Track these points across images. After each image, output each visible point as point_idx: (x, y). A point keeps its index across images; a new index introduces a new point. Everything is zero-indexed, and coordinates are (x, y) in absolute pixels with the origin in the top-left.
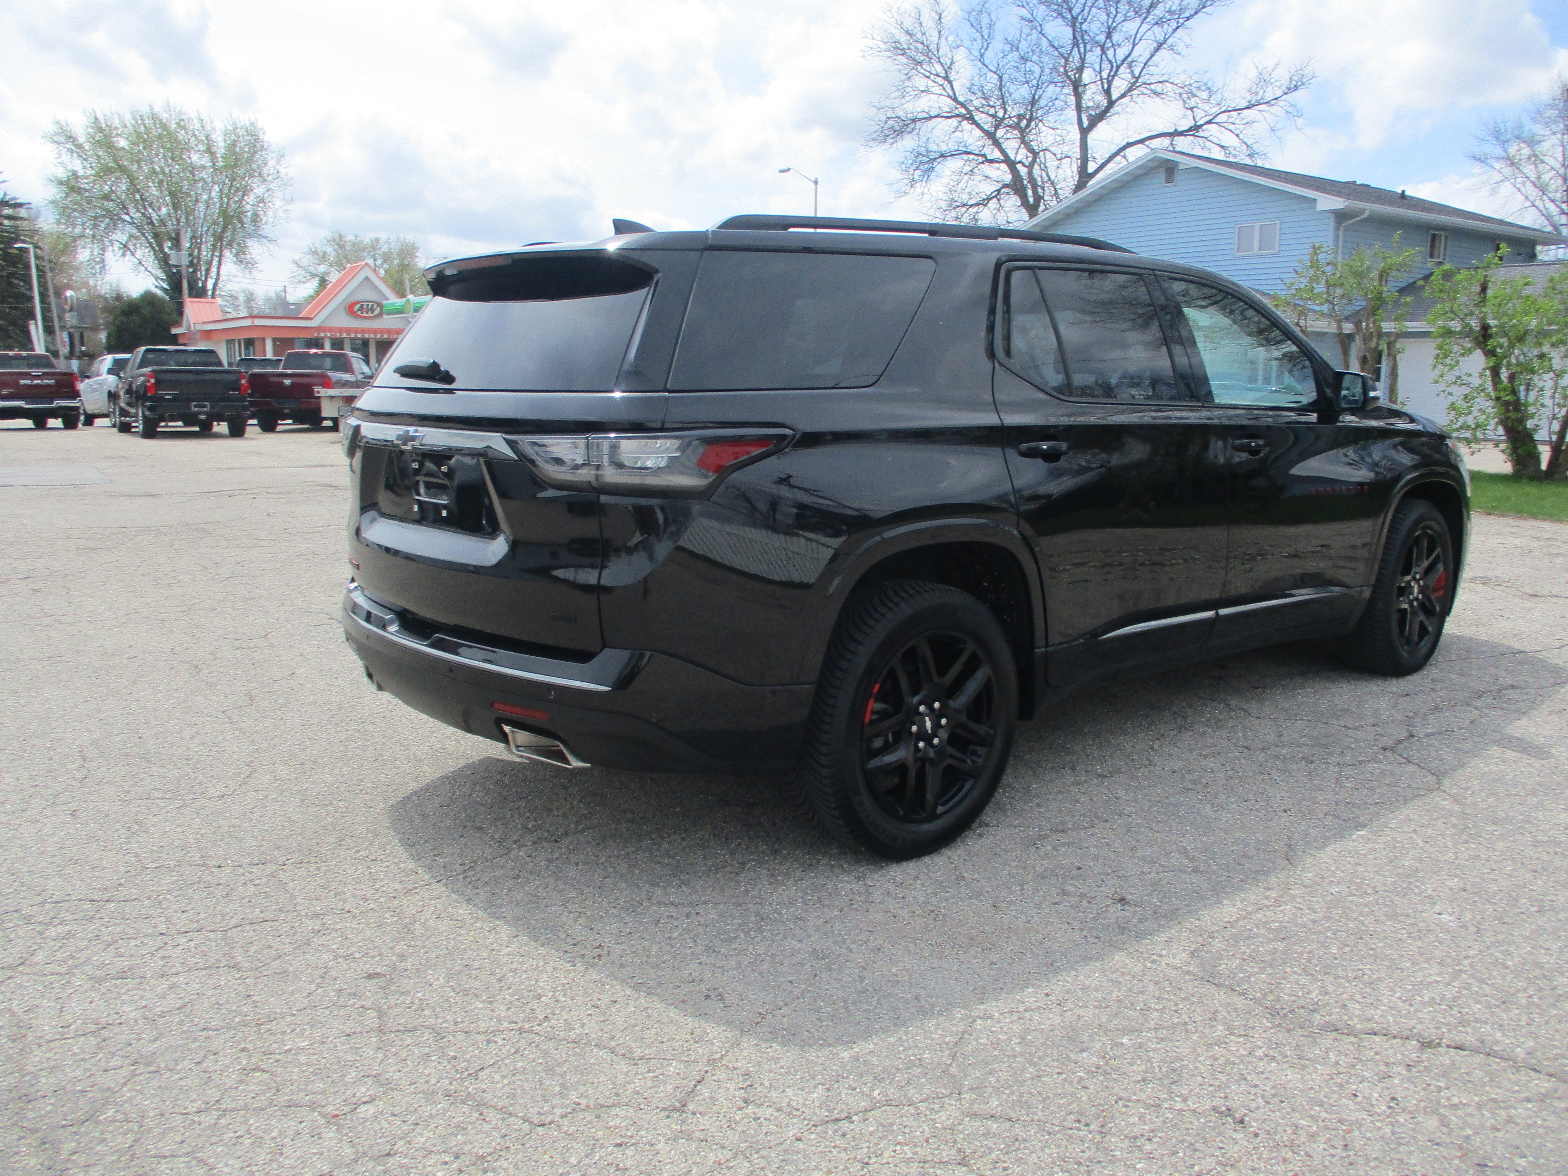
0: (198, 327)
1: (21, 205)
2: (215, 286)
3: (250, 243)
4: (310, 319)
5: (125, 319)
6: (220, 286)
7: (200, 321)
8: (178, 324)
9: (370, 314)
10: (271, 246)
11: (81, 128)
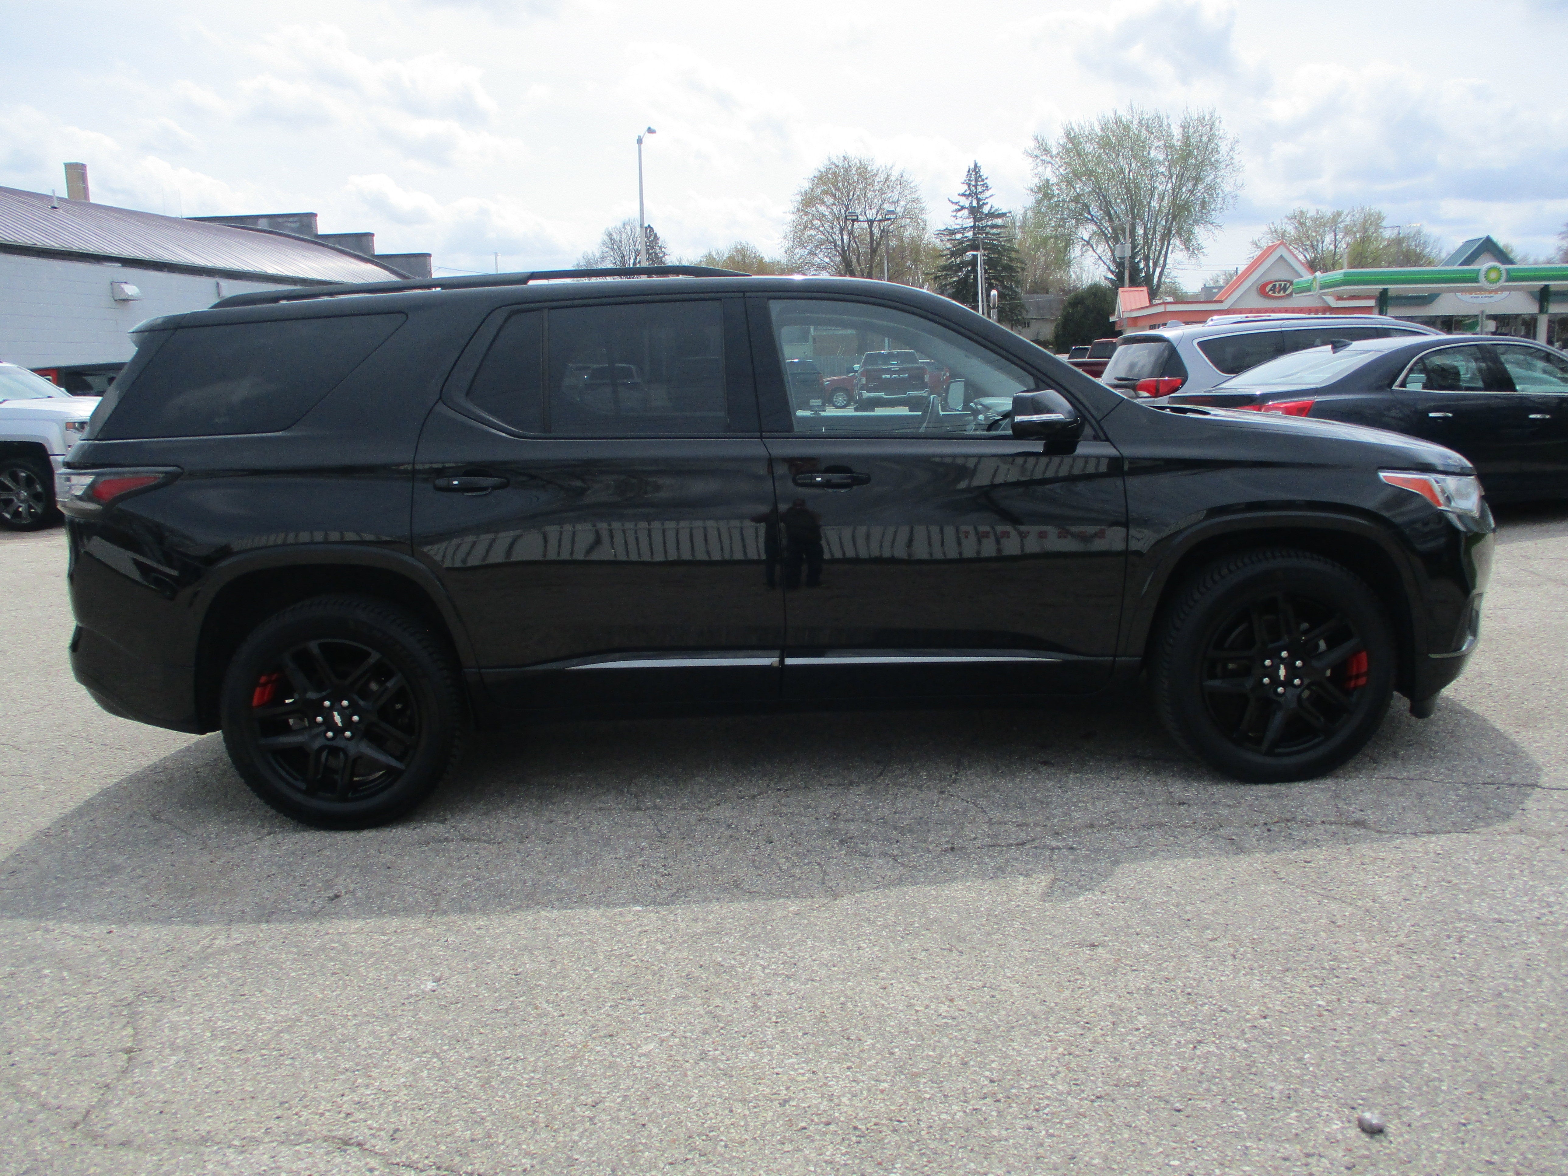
0: (1126, 315)
1: (1003, 215)
2: (1161, 273)
3: (1196, 229)
4: (1221, 302)
5: (1070, 310)
6: (1165, 273)
7: (1129, 309)
8: (1112, 312)
9: (1282, 294)
10: (1216, 232)
11: (1056, 140)
